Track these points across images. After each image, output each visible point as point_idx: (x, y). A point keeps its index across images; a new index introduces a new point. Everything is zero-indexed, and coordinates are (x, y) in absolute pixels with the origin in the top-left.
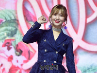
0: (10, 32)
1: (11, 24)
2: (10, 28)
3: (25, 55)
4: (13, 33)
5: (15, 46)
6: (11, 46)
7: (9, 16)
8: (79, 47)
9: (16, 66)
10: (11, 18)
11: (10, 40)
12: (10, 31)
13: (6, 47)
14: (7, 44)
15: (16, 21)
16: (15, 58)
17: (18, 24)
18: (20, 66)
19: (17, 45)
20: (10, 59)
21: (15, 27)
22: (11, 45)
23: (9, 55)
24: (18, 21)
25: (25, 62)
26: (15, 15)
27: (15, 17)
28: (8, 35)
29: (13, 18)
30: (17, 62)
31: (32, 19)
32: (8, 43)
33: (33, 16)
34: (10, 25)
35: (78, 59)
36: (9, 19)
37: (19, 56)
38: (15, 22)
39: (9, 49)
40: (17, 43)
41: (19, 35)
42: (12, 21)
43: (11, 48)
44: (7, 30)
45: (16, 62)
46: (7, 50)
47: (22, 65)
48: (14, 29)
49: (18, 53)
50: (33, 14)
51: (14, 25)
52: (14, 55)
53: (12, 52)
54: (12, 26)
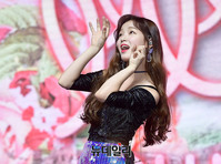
0: (27, 56)
1: (30, 36)
2: (26, 46)
3: (60, 106)
6: (29, 87)
7: (24, 19)
8: (181, 88)
9: (41, 130)
10: (28, 24)
11: (28, 73)
12: (26, 52)
13: (18, 89)
14: (20, 82)
17: (45, 37)
20: (28, 114)
22: (30, 83)
23: (25, 106)
25: (62, 121)
28: (22, 62)
29: (33, 24)
31: (76, 25)
32: (23, 79)
34: (26, 40)
36: (24, 26)
38: (38, 34)
39: (25, 92)
40: (42, 80)
42: (31, 30)
44: (20, 50)
45: (41, 121)
46: (21, 96)
48: (35, 48)
49: (45, 102)
51: (36, 39)
54: (31, 42)
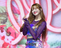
4: (5, 21)
5: (6, 30)
15: (6, 14)
16: (6, 37)
19: (8, 29)
21: (6, 17)
24: (8, 13)
26: (6, 9)
27: (6, 11)
30: (8, 40)
33: (18, 10)
35: (48, 38)
37: (8, 36)
41: (9, 23)
43: (4, 31)
47: (11, 42)
50: (18, 9)
52: (5, 35)
53: (4, 33)
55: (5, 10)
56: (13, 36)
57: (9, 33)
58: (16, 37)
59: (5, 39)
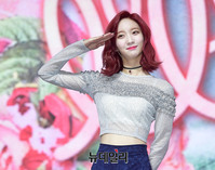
5: (38, 104)
15: (41, 45)
18: (48, 152)
19: (43, 102)
21: (38, 59)
24: (45, 44)
26: (40, 30)
27: (38, 36)
30: (43, 141)
33: (82, 33)
35: (188, 139)
37: (46, 127)
43: (28, 108)
47: (53, 149)
50: (83, 30)
53: (31, 118)
55: (36, 30)
56: (62, 130)
57: (47, 115)
58: (71, 134)
59: (31, 140)
